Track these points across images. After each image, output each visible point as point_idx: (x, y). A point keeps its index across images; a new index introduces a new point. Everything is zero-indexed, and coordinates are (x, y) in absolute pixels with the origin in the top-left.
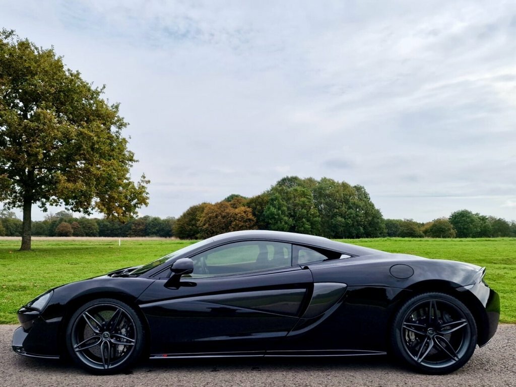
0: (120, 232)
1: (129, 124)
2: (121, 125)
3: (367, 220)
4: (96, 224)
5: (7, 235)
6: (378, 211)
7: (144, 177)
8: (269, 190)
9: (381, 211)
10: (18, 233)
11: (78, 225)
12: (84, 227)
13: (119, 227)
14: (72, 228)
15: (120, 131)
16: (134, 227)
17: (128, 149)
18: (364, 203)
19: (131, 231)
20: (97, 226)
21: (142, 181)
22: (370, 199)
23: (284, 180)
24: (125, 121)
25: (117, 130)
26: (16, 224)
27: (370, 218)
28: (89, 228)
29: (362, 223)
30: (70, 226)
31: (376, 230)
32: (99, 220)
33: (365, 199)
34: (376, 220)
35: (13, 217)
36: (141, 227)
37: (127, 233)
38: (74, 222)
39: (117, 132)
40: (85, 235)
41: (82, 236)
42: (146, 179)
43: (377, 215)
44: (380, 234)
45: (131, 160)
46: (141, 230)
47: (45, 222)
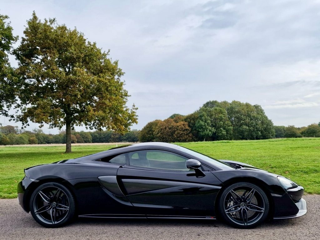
0: (104, 139)
1: (125, 73)
2: (120, 74)
3: (263, 127)
4: (90, 135)
5: (39, 144)
6: (270, 121)
7: (134, 106)
8: (199, 110)
9: (272, 121)
10: (45, 142)
11: (80, 136)
12: (83, 137)
13: (104, 137)
14: (76, 138)
15: (120, 78)
16: (113, 137)
17: (124, 89)
18: (260, 116)
19: (110, 139)
20: (91, 137)
21: (133, 108)
22: (264, 113)
23: (208, 103)
24: (122, 71)
25: (118, 77)
26: (43, 137)
27: (265, 126)
28: (86, 138)
29: (260, 129)
30: (75, 137)
31: (269, 133)
32: (92, 132)
33: (261, 114)
34: (269, 127)
35: (41, 132)
36: (117, 136)
37: (109, 140)
38: (77, 135)
39: (118, 79)
40: (84, 142)
41: (82, 142)
42: (136, 107)
43: (269, 123)
44: (272, 136)
45: (126, 95)
46: (117, 138)
47: (60, 135)
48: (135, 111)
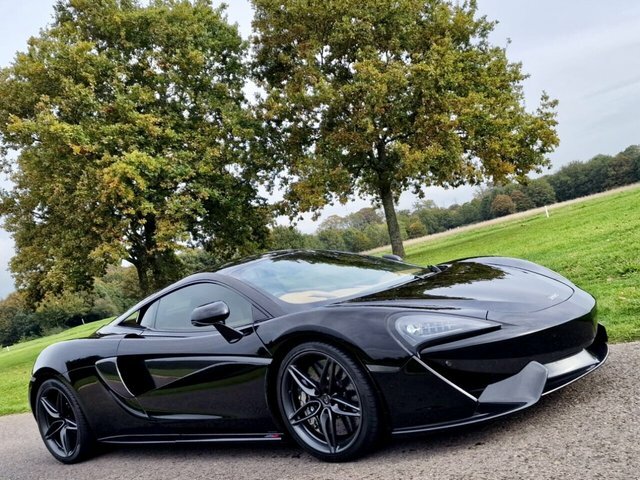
0: (590, 186)
1: (497, 22)
2: (485, 29)
4: (548, 184)
5: (430, 233)
7: (545, 98)
10: (442, 228)
11: (521, 194)
12: (530, 195)
13: (586, 179)
14: (513, 200)
15: (486, 40)
16: (613, 172)
17: (510, 63)
19: (608, 181)
20: (552, 187)
21: (544, 105)
24: (489, 20)
25: (481, 39)
26: (437, 216)
28: (539, 193)
30: (509, 199)
32: (551, 177)
35: (432, 207)
36: (625, 168)
37: (603, 185)
38: (515, 191)
39: (482, 43)
41: (531, 208)
42: (550, 100)
45: (517, 77)
46: (628, 174)
47: (474, 202)
48: (550, 110)
